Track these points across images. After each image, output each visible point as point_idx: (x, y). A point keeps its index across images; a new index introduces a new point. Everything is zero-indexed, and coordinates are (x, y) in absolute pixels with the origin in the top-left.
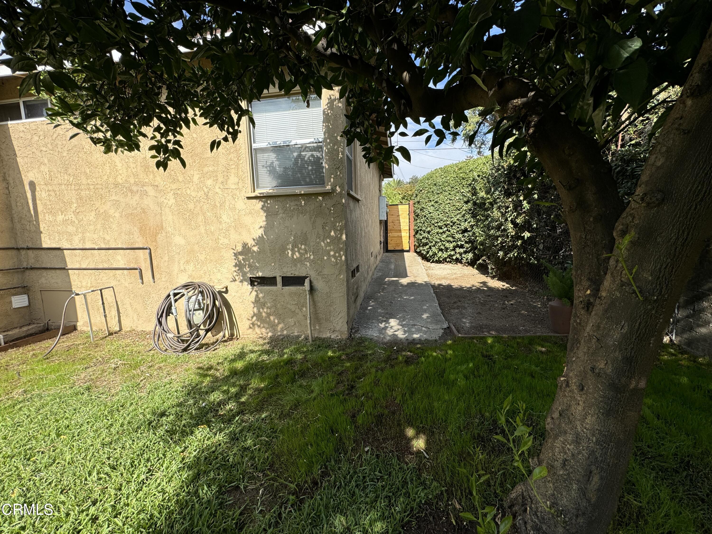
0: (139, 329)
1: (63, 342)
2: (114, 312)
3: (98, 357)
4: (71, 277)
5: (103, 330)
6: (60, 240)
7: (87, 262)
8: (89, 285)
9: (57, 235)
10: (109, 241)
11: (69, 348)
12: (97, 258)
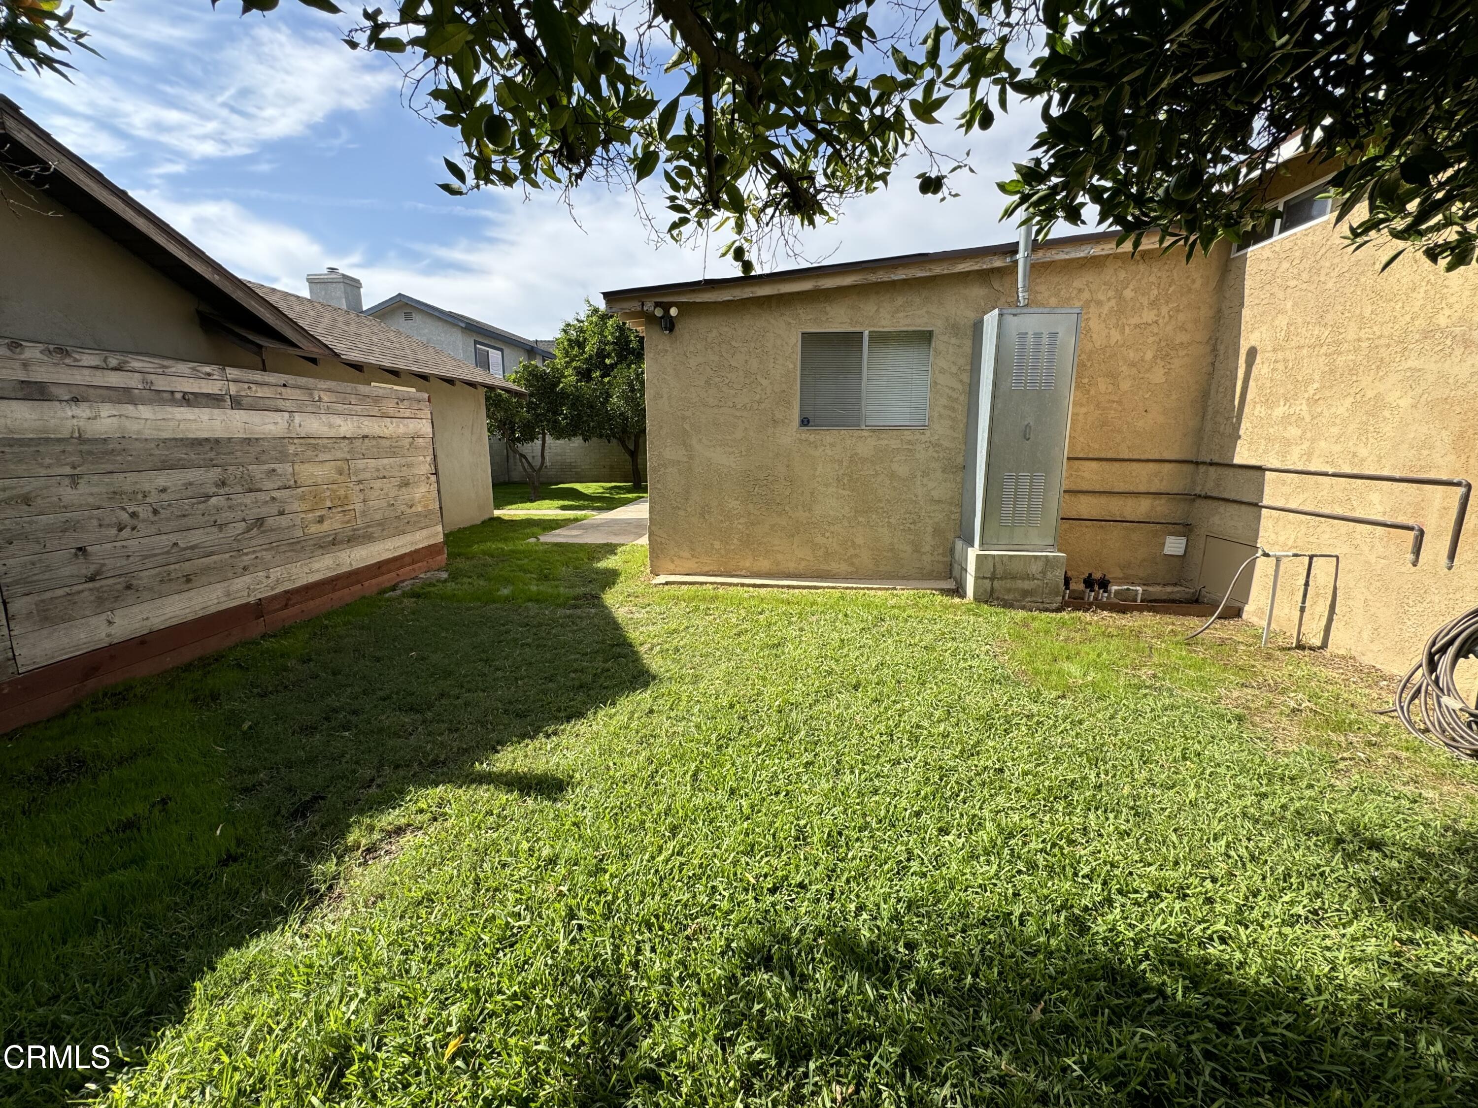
0: (1367, 660)
1: (1216, 629)
2: (1322, 608)
3: (1268, 677)
4: (1263, 521)
5: (1288, 634)
6: (1265, 452)
7: (1302, 497)
8: (1290, 543)
9: (1263, 442)
10: (1363, 460)
11: (1223, 642)
12: (1325, 493)
